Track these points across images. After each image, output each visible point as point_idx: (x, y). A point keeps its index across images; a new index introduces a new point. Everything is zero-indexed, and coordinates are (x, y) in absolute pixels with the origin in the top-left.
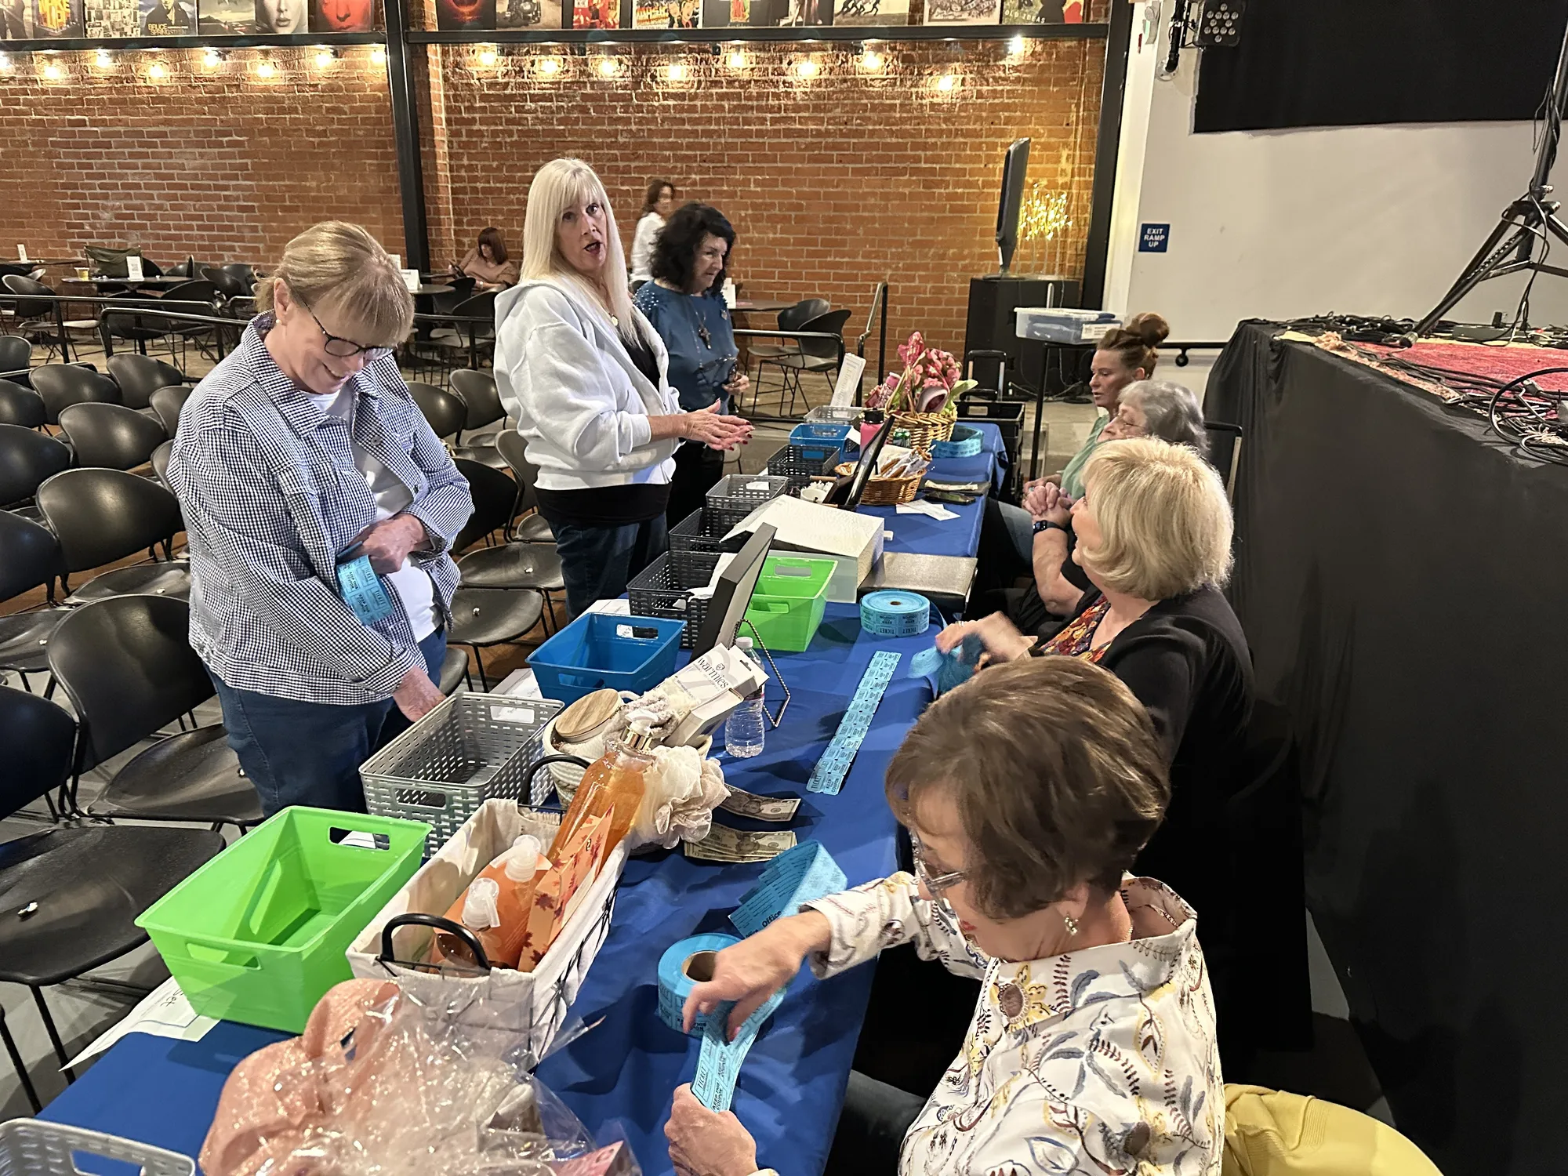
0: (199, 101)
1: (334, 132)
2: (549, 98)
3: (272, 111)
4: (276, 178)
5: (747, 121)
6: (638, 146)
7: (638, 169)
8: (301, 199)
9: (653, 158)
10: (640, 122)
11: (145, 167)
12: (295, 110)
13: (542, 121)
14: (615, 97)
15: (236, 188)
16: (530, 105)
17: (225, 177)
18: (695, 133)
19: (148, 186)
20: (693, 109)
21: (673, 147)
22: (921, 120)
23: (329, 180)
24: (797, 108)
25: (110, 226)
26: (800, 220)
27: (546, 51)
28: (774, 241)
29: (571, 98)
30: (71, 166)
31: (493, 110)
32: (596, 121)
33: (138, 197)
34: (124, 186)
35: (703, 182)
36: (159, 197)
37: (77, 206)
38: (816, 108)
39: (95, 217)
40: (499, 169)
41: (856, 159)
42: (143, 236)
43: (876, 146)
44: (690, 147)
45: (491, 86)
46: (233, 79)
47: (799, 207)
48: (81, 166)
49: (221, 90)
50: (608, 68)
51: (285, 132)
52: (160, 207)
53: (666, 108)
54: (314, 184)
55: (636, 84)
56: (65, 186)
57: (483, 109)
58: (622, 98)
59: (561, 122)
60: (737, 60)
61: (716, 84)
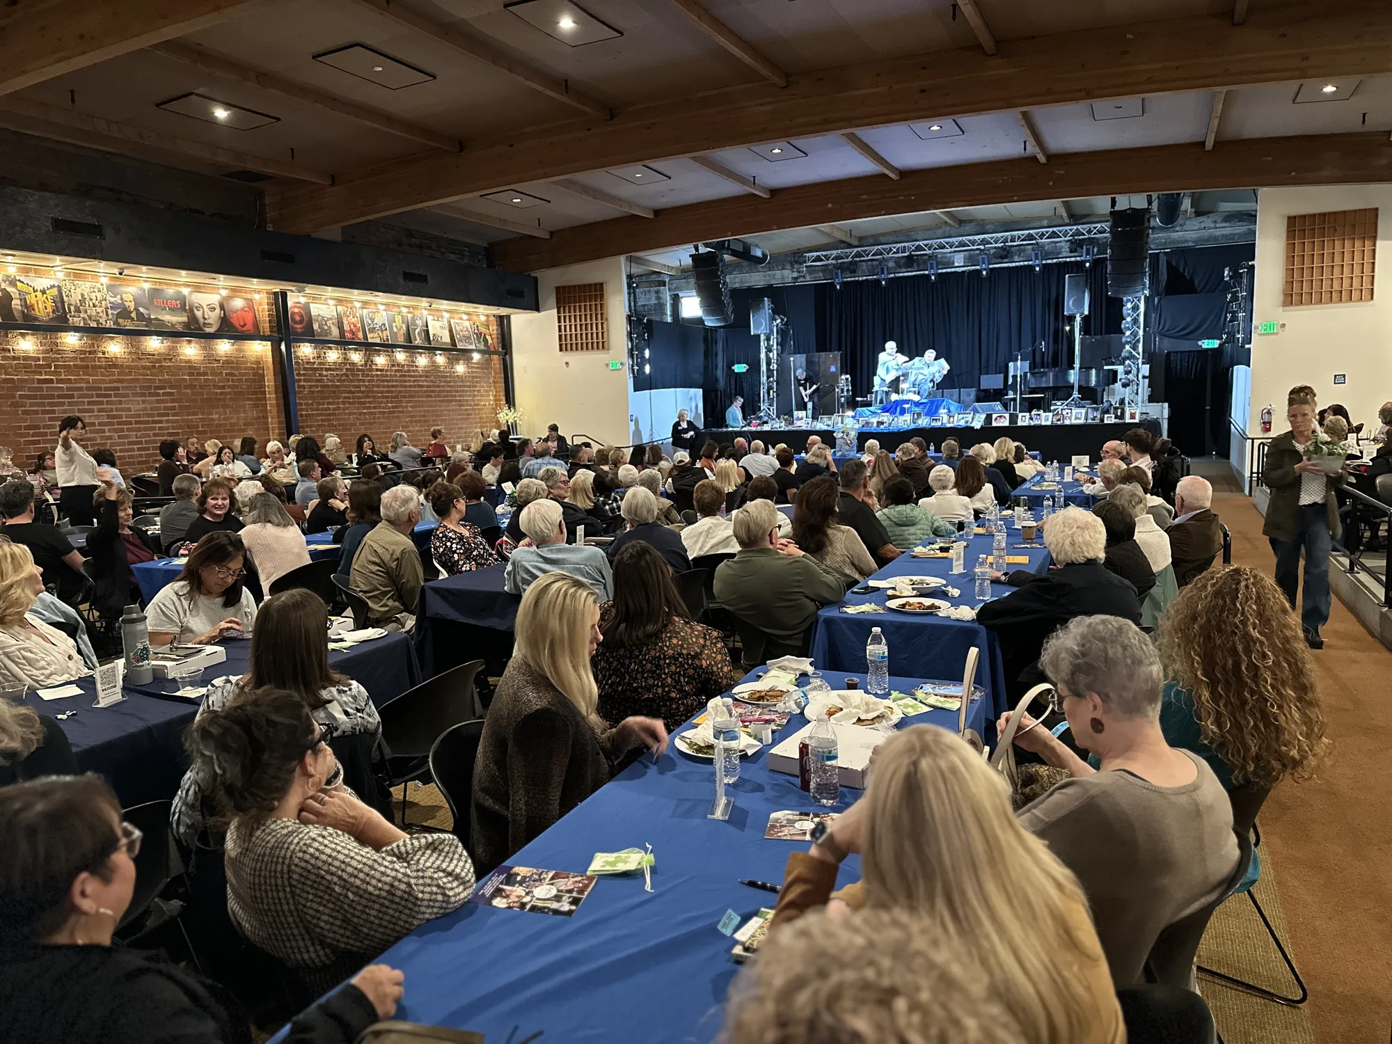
0: (144, 368)
1: (229, 387)
2: (332, 370)
3: (192, 374)
4: (195, 414)
5: (405, 381)
6: (369, 392)
7: (370, 402)
8: (208, 426)
9: (374, 397)
10: (369, 381)
11: (100, 411)
12: (206, 374)
13: (331, 381)
14: (358, 370)
15: (167, 421)
16: (324, 373)
17: (159, 415)
18: (388, 386)
19: (100, 424)
20: (386, 376)
21: (382, 392)
22: (455, 382)
23: (225, 413)
24: (421, 376)
26: (426, 421)
27: (330, 348)
28: (418, 431)
29: (341, 370)
30: (36, 412)
31: (309, 375)
32: (352, 381)
35: (393, 407)
36: (109, 430)
38: (426, 376)
40: (312, 404)
41: (439, 396)
43: (444, 391)
44: (387, 392)
45: (308, 363)
46: (168, 355)
47: (424, 416)
48: (44, 412)
49: (159, 361)
50: (356, 357)
51: (201, 387)
52: (110, 438)
53: (377, 375)
54: (217, 416)
55: (366, 364)
57: (304, 375)
58: (361, 370)
59: (338, 381)
60: (401, 356)
61: (393, 366)
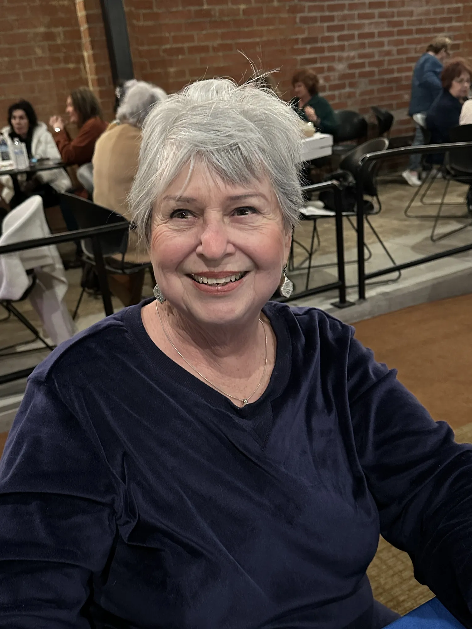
11: (382, 15)
19: (381, 34)
25: (343, 76)
30: (314, 20)
33: (371, 45)
34: (361, 36)
36: (390, 43)
37: (314, 61)
39: (331, 69)
42: (371, 82)
48: (324, 19)
52: (389, 53)
56: (306, 41)
